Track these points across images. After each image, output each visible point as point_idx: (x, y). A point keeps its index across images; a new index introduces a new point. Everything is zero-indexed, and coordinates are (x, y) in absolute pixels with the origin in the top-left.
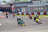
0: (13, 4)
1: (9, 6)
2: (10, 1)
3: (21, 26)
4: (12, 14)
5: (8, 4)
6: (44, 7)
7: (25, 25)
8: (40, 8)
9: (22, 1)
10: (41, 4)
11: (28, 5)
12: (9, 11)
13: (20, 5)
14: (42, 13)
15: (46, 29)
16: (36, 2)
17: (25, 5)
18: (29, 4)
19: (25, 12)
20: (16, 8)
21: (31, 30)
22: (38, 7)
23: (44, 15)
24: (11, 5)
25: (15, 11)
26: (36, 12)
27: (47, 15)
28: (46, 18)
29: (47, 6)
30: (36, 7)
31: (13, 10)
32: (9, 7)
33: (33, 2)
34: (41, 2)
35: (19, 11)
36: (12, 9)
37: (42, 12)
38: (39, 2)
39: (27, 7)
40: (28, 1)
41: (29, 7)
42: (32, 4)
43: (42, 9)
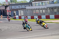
0: (9, 6)
1: (4, 8)
2: (4, 2)
3: (28, 31)
4: (7, 17)
5: (2, 6)
6: (46, 9)
7: (31, 30)
8: (41, 11)
9: (20, 2)
10: (42, 5)
11: (26, 7)
12: (3, 14)
13: (17, 7)
14: (43, 17)
15: (48, 36)
16: (37, 3)
17: (23, 7)
18: (28, 5)
19: (23, 16)
20: (12, 10)
21: (30, 37)
22: (39, 9)
23: (46, 18)
24: (6, 7)
25: (10, 14)
26: (36, 15)
27: (50, 19)
28: (49, 22)
29: (50, 8)
30: (36, 9)
31: (8, 13)
32: (3, 10)
33: (33, 3)
34: (42, 3)
35: (16, 14)
36: (7, 11)
37: (44, 15)
38: (41, 3)
39: (26, 9)
40: (27, 1)
41: (28, 10)
42: (32, 6)
43: (44, 11)
